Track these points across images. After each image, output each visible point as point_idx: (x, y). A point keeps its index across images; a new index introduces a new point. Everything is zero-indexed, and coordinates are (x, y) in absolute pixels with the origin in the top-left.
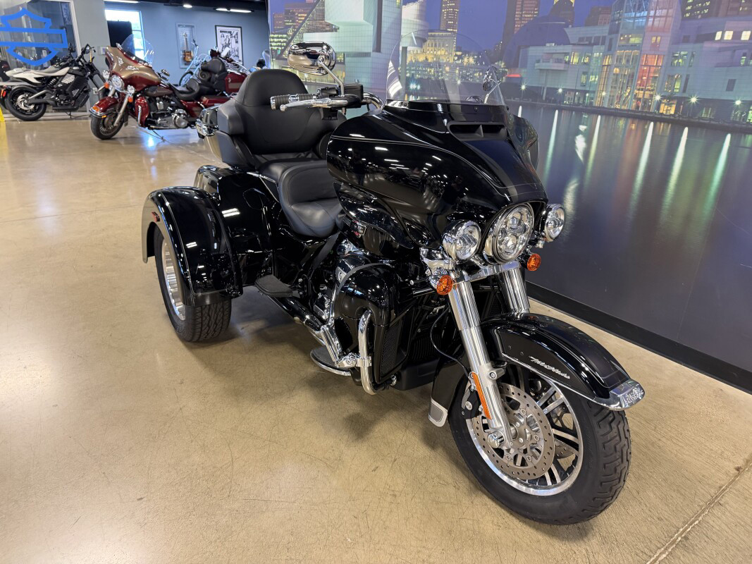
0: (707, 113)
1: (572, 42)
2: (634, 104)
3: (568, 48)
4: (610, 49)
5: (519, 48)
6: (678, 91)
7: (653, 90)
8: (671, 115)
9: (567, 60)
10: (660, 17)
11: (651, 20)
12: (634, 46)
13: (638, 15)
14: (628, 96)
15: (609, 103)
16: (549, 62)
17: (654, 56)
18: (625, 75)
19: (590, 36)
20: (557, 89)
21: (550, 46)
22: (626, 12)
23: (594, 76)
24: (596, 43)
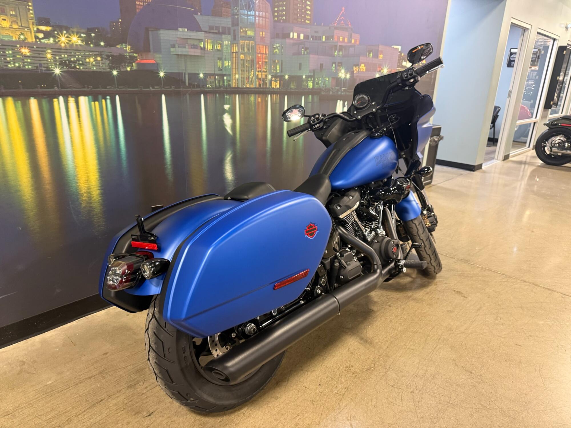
0: (293, 84)
1: (203, 30)
2: (257, 83)
3: (201, 35)
4: (235, 39)
5: (147, 30)
6: (278, 71)
7: (266, 72)
8: (278, 88)
9: (202, 46)
10: (262, 17)
11: (257, 18)
12: (250, 38)
13: (249, 13)
14: (253, 77)
15: (242, 84)
16: (185, 47)
17: (263, 46)
18: (248, 60)
19: (216, 25)
20: (198, 74)
21: (183, 31)
22: (241, 10)
23: (227, 62)
24: (225, 33)
